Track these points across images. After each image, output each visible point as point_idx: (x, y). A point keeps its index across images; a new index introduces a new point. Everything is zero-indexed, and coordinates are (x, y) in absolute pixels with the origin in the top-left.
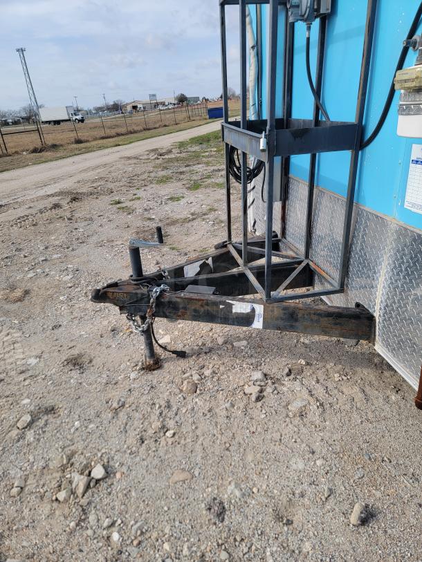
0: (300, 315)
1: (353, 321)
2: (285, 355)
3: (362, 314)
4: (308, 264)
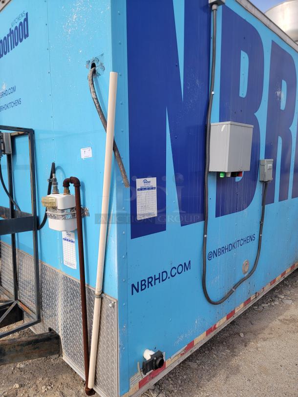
0: (6, 350)
1: (46, 342)
2: (3, 384)
3: (52, 336)
4: (17, 304)
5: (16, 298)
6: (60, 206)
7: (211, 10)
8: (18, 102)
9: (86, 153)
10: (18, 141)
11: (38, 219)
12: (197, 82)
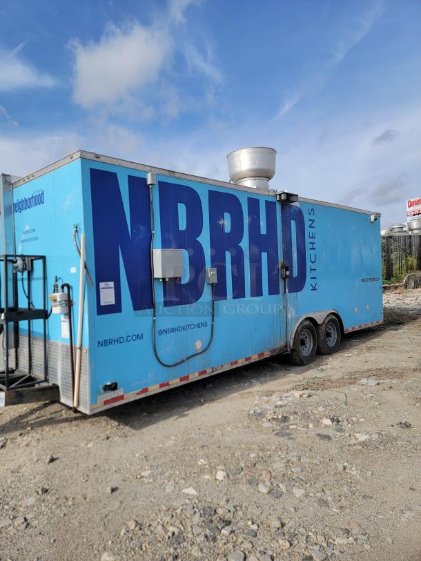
3: (54, 387)
4: (30, 376)
5: (30, 372)
6: (58, 299)
7: (149, 188)
8: (36, 238)
9: (73, 270)
10: (35, 262)
11: (47, 312)
12: (141, 228)
